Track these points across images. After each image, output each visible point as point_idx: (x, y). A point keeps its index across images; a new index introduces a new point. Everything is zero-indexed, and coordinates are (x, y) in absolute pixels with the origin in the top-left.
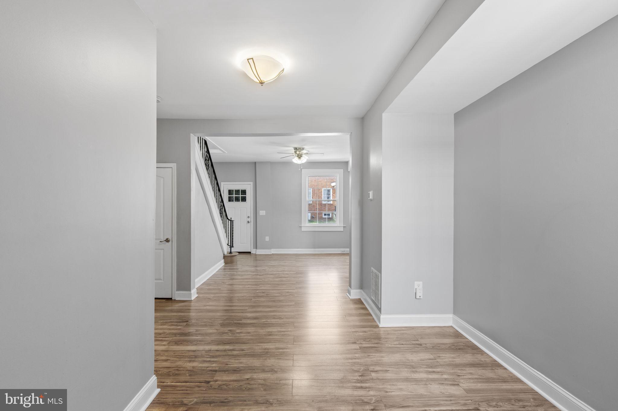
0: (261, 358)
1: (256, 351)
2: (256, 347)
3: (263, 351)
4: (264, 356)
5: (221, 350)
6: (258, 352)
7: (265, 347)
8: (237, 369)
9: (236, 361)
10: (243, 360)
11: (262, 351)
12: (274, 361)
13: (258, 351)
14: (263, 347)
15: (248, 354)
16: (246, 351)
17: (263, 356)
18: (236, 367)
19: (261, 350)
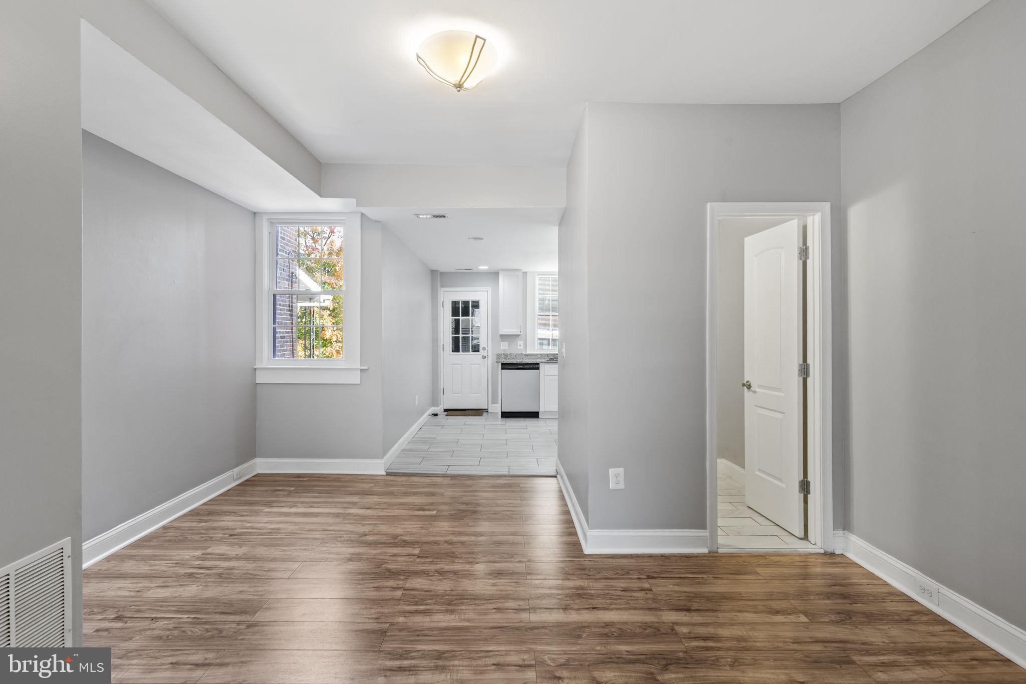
0: (460, 592)
1: (471, 608)
2: (472, 615)
3: (456, 608)
4: (455, 597)
5: (543, 610)
6: (467, 605)
7: (453, 617)
8: (496, 576)
9: (502, 588)
10: (492, 590)
11: (459, 608)
12: (438, 588)
13: (467, 607)
14: (457, 617)
15: (485, 602)
16: (490, 606)
17: (458, 597)
18: (500, 579)
19: (461, 610)
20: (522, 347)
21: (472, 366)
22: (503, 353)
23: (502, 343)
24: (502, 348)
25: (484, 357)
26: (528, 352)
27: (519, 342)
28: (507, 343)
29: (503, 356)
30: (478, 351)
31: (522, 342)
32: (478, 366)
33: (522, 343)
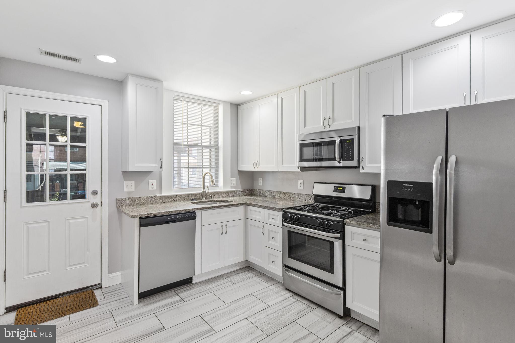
20: (155, 187)
21: (71, 221)
22: (127, 197)
23: (125, 183)
24: (125, 190)
25: (94, 206)
26: (164, 194)
27: (151, 181)
28: (133, 183)
29: (127, 202)
30: (83, 196)
31: (155, 180)
32: (83, 220)
33: (155, 182)
